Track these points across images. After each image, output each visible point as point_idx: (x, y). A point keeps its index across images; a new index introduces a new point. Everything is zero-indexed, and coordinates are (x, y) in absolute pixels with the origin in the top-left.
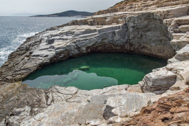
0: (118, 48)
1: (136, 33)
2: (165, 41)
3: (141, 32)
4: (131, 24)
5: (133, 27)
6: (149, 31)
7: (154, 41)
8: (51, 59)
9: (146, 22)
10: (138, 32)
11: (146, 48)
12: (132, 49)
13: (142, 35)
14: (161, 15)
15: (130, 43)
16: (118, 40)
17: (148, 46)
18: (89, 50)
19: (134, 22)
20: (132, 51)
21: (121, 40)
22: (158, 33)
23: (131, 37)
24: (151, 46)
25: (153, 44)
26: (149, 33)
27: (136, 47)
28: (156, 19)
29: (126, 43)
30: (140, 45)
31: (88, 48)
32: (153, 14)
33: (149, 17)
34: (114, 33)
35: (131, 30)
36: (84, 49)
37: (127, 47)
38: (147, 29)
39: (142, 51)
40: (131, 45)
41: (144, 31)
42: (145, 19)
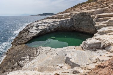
0: (68, 29)
1: (77, 22)
2: (91, 25)
3: (79, 22)
4: (75, 18)
5: (76, 19)
6: (83, 21)
7: (85, 26)
8: (38, 34)
9: (82, 17)
10: (78, 22)
11: (81, 29)
12: (75, 29)
13: (79, 23)
14: (90, 13)
15: (74, 27)
16: (68, 26)
17: (82, 28)
18: (55, 30)
19: (76, 17)
20: (74, 30)
21: (70, 25)
22: (87, 22)
23: (74, 24)
24: (84, 28)
25: (85, 27)
26: (83, 22)
27: (77, 28)
28: (87, 16)
29: (72, 27)
30: (79, 28)
31: (54, 29)
32: (85, 13)
33: (84, 14)
34: (66, 22)
35: (74, 21)
36: (53, 29)
37: (72, 28)
38: (82, 20)
39: (79, 30)
40: (74, 28)
41: (80, 21)
42: (82, 15)
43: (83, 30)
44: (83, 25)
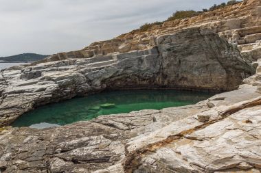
0: (145, 82)
2: (213, 65)
3: (179, 56)
4: (167, 46)
5: (169, 50)
6: (190, 54)
7: (197, 68)
8: (54, 93)
10: (175, 57)
11: (186, 79)
12: (166, 83)
13: (180, 61)
17: (189, 77)
18: (105, 86)
19: (170, 43)
20: (165, 86)
22: (203, 57)
23: (165, 65)
24: (193, 75)
25: (196, 73)
26: (190, 58)
27: (172, 79)
28: (202, 36)
29: (158, 73)
30: (178, 76)
32: (198, 29)
34: (141, 60)
35: (165, 54)
37: (159, 80)
38: (188, 52)
39: (180, 84)
40: (165, 76)
41: (183, 55)
42: (186, 38)
43: (192, 81)
44: (191, 67)
